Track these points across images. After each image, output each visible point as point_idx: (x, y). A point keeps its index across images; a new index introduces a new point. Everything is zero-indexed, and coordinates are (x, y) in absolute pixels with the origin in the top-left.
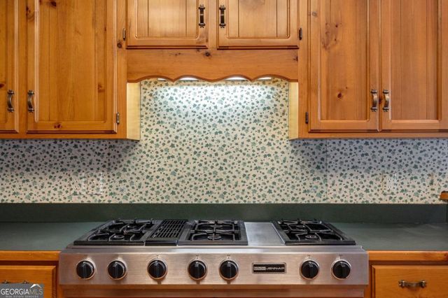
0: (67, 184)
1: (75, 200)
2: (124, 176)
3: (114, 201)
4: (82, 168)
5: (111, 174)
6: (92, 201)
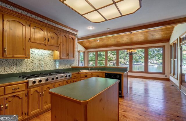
0: (3, 69)
1: (6, 73)
2: (21, 67)
3: (18, 72)
4: (8, 65)
5: (17, 66)
6: (12, 73)
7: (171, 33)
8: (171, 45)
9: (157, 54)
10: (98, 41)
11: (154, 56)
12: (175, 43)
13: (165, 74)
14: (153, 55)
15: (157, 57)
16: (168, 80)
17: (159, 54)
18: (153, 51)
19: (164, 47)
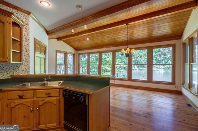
7: (185, 24)
8: (184, 42)
9: (164, 58)
10: (88, 39)
11: (160, 61)
12: (192, 38)
13: (176, 85)
14: (160, 59)
15: (164, 62)
16: (180, 93)
17: (166, 58)
18: (160, 55)
19: (173, 46)
